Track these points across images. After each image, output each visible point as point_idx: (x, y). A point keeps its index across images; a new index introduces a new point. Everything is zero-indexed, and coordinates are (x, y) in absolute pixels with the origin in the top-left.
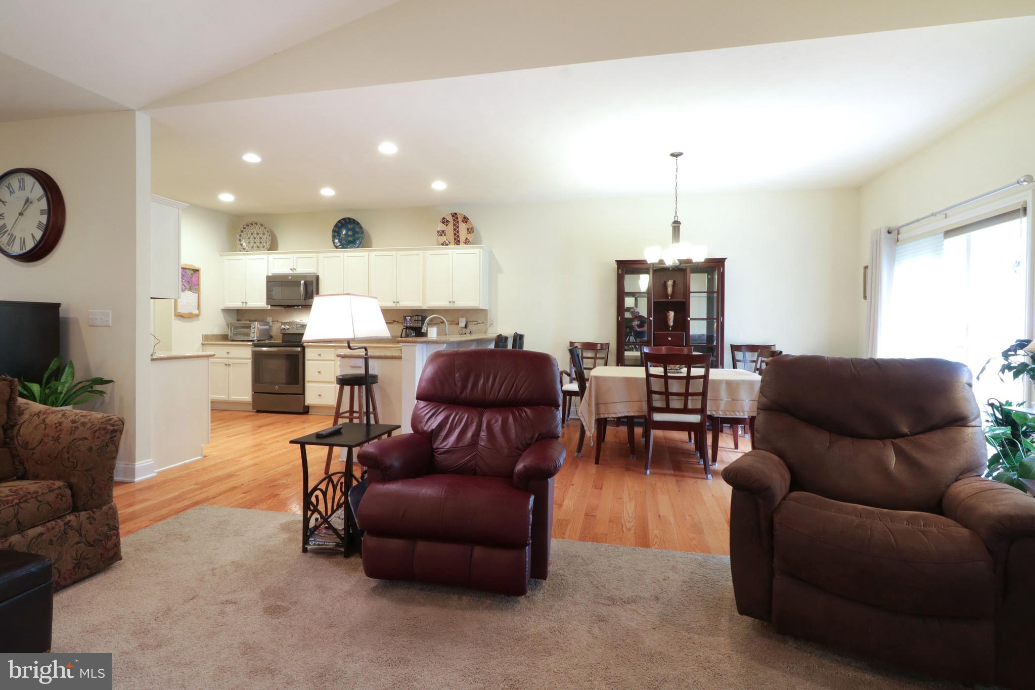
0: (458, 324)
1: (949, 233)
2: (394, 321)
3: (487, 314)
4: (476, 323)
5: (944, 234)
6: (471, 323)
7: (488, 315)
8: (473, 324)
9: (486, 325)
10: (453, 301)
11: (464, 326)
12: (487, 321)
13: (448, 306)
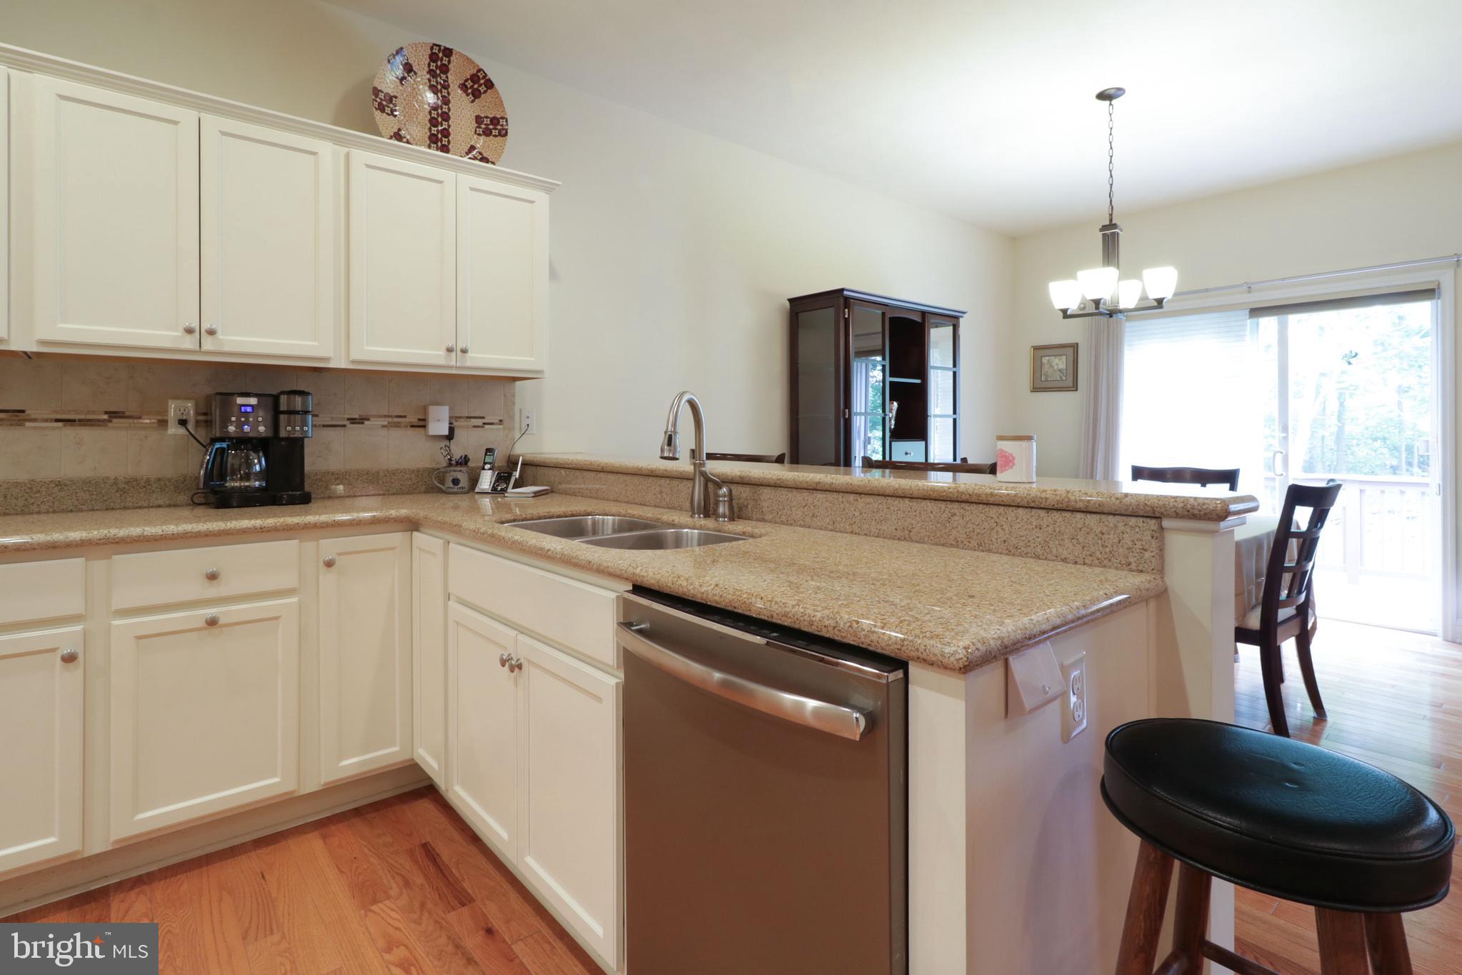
0: (422, 424)
1: (1257, 312)
2: (114, 415)
3: (514, 396)
4: (479, 422)
5: (1250, 312)
6: (462, 423)
7: (517, 399)
8: (467, 427)
9: (512, 429)
10: (461, 345)
11: (446, 432)
12: (512, 418)
13: (442, 362)
